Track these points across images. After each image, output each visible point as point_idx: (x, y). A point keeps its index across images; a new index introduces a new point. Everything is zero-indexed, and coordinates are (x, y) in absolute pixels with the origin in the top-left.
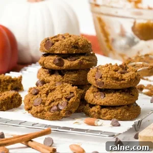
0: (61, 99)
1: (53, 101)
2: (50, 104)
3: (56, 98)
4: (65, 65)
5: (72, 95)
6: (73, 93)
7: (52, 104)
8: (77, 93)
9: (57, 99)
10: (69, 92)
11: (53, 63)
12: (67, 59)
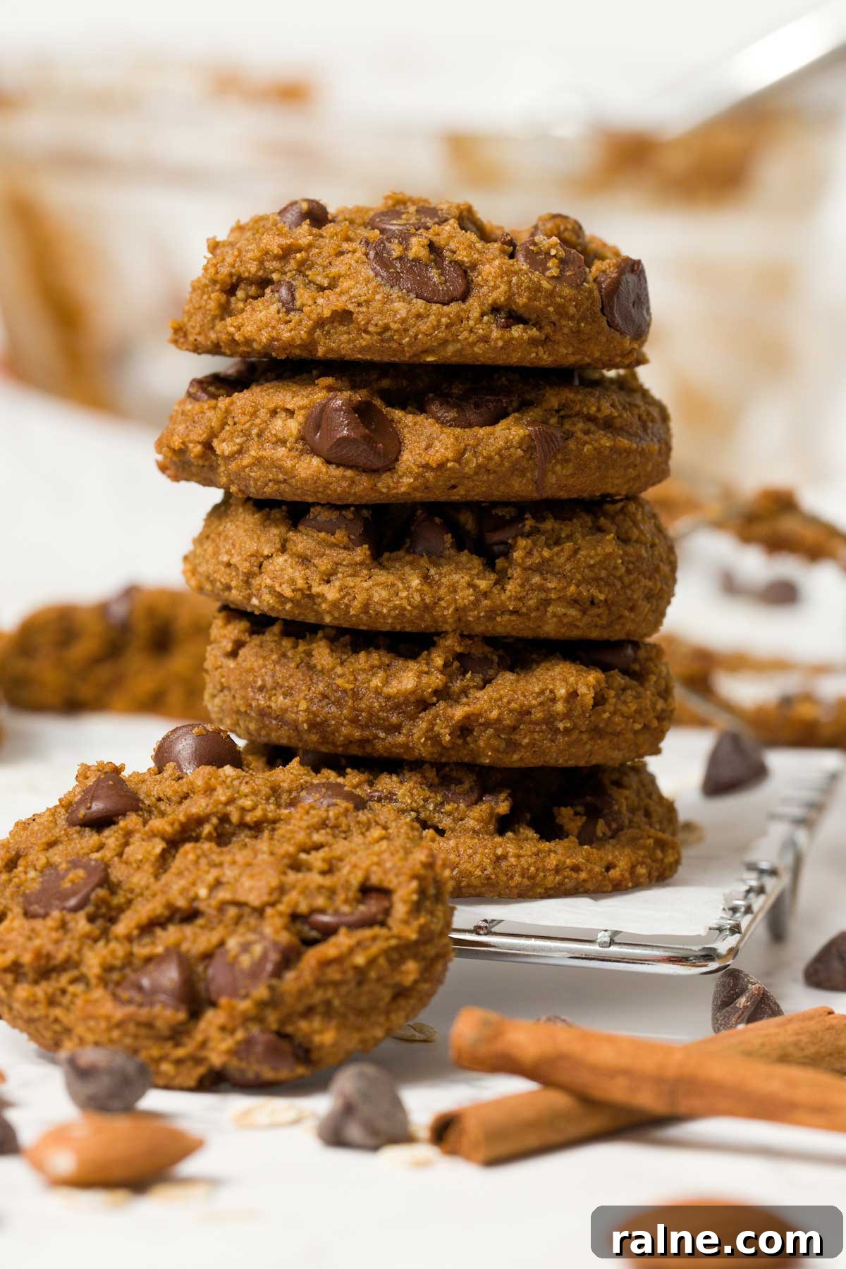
0: (260, 912)
1: (190, 916)
2: (150, 927)
3: (223, 894)
4: (409, 459)
5: (371, 907)
6: (384, 892)
7: (171, 934)
8: (416, 908)
9: (222, 907)
10: (356, 879)
11: (307, 443)
12: (422, 409)
